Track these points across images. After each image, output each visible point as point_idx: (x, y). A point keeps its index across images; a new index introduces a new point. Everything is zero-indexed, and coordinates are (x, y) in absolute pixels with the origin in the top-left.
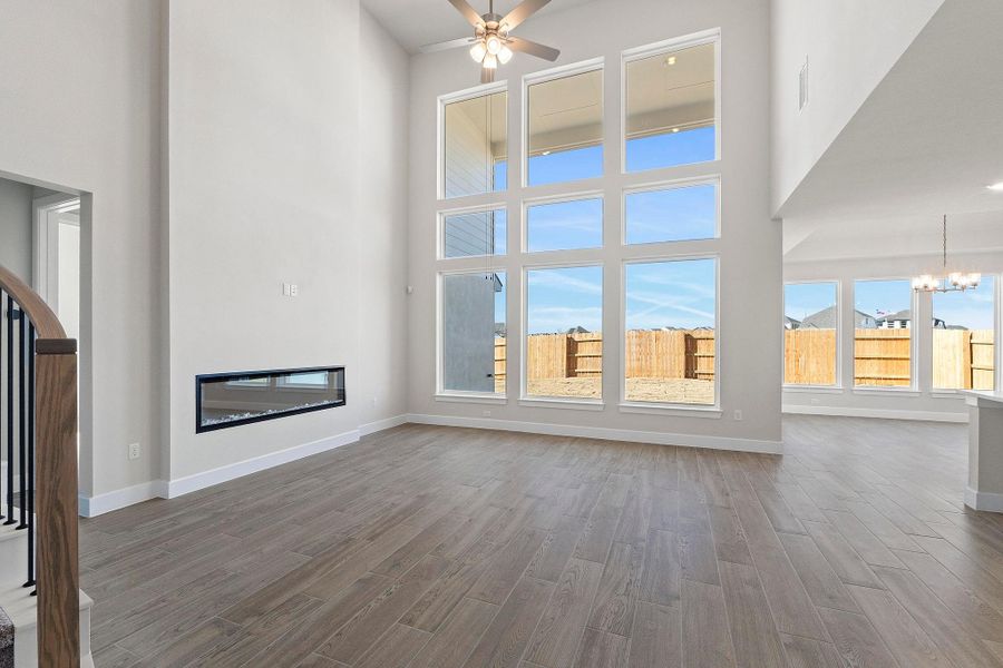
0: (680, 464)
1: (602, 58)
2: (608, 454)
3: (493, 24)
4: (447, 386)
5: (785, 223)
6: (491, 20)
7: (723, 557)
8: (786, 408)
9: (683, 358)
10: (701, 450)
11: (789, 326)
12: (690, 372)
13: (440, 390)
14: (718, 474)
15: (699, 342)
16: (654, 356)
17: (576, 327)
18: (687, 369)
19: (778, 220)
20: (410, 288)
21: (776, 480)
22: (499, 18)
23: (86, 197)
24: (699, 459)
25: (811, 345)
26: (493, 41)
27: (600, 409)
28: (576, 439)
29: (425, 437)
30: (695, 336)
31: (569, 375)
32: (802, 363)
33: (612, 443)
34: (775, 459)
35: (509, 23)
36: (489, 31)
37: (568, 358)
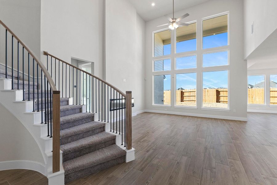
0: (219, 122)
1: (196, 20)
2: (199, 120)
3: (174, 20)
4: (155, 103)
5: (248, 61)
6: (174, 19)
7: (232, 139)
8: (248, 110)
9: (216, 97)
10: (224, 120)
11: (250, 87)
12: (218, 101)
13: (153, 104)
14: (230, 124)
15: (220, 92)
16: (207, 96)
17: (180, 88)
18: (217, 100)
19: (246, 60)
20: (146, 79)
21: (245, 126)
22: (176, 19)
23: (93, 63)
24: (224, 121)
25: (257, 93)
26: (174, 24)
27: (196, 109)
28: (189, 116)
29: (152, 115)
30: (219, 90)
31: (181, 101)
32: (254, 98)
33: (199, 117)
34: (245, 122)
35: (178, 20)
36: (173, 22)
37: (181, 97)
